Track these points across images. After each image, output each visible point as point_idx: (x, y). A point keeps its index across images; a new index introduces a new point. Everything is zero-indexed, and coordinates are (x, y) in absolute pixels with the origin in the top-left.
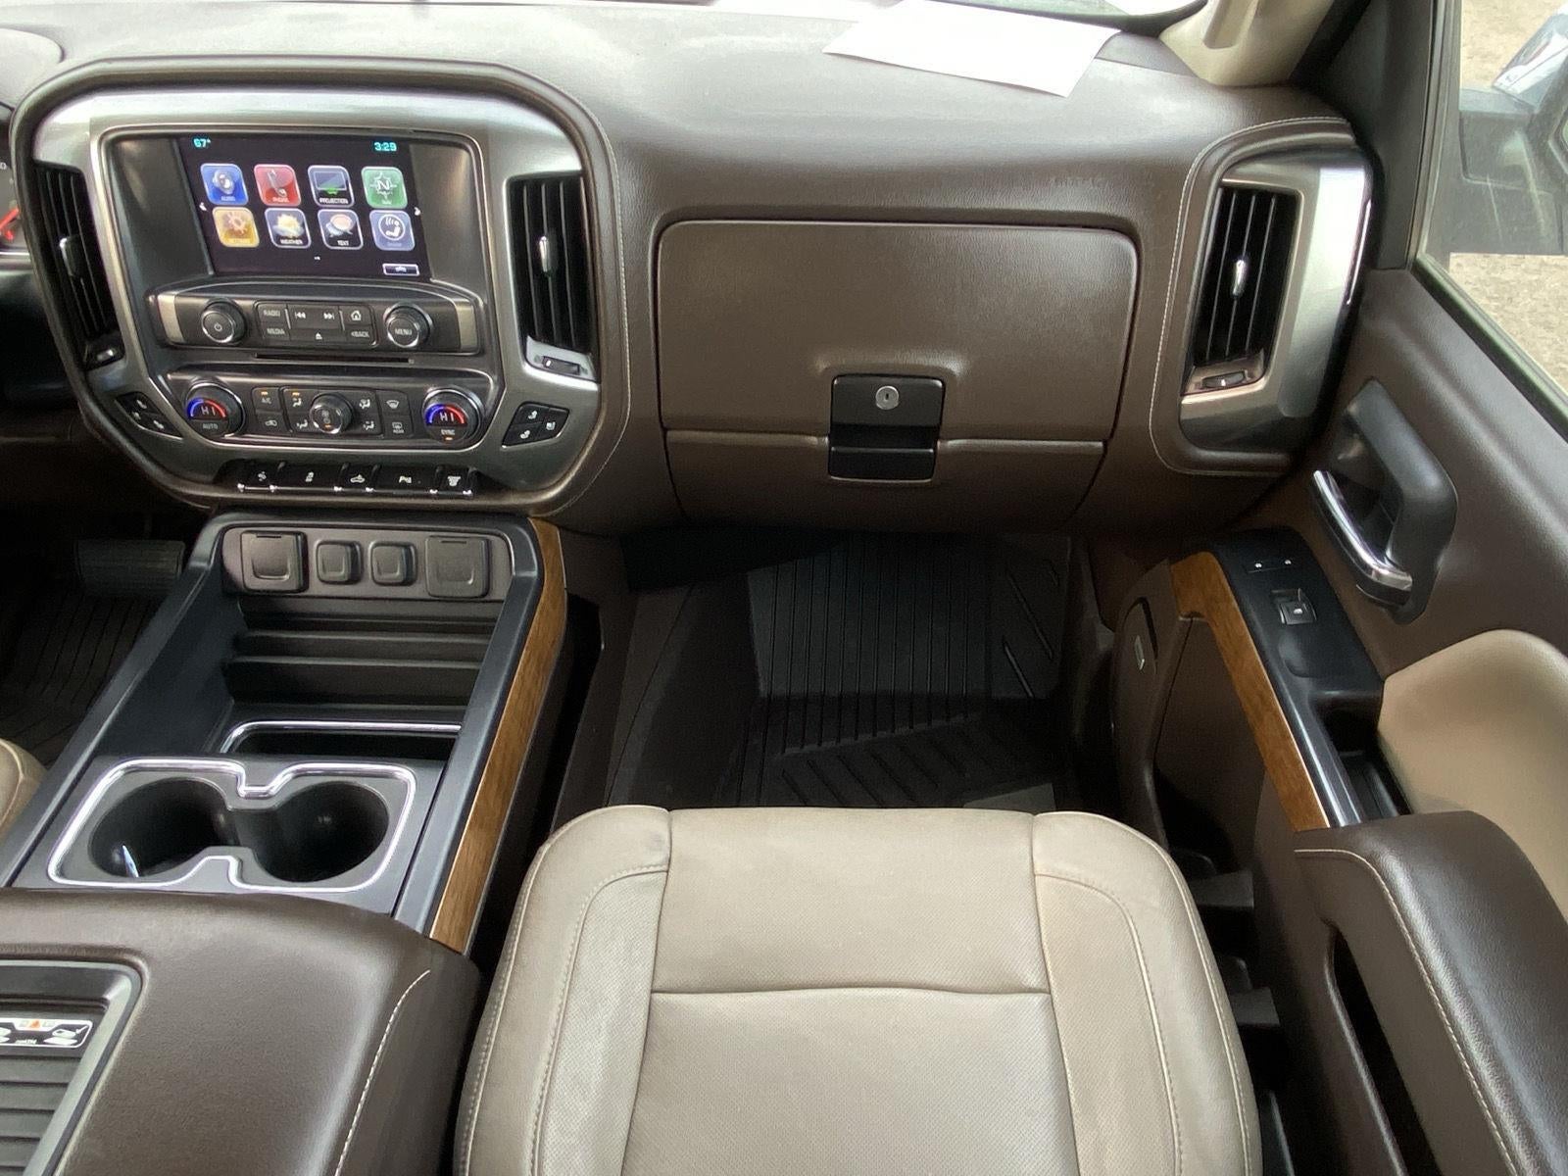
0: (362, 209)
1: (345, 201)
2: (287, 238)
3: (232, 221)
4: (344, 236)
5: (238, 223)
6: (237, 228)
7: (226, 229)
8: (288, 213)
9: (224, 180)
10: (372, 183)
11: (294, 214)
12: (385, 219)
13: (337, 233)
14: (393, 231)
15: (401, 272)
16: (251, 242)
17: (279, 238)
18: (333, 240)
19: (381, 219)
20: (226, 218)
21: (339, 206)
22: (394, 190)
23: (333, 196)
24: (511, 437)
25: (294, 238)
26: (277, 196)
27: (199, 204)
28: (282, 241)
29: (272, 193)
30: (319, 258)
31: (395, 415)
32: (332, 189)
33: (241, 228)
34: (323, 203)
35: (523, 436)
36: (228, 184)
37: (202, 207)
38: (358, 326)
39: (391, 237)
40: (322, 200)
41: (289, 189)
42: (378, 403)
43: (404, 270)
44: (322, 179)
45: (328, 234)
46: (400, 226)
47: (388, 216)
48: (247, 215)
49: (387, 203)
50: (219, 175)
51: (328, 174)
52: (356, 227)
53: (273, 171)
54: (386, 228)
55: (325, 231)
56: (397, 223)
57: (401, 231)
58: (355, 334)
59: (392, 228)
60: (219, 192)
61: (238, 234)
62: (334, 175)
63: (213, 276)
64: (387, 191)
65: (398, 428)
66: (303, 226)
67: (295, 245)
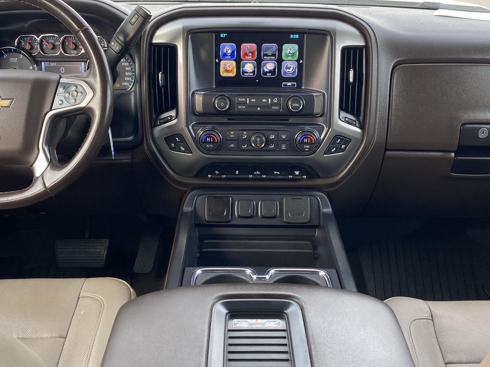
0: (280, 61)
1: (274, 58)
2: (247, 73)
3: (227, 67)
4: (270, 72)
5: (229, 67)
6: (228, 69)
7: (224, 69)
8: (250, 63)
9: (228, 50)
10: (286, 50)
11: (252, 63)
12: (287, 65)
13: (267, 70)
14: (290, 69)
15: (289, 86)
16: (233, 74)
17: (244, 72)
18: (265, 73)
19: (286, 65)
20: (225, 65)
21: (271, 60)
22: (294, 53)
23: (270, 56)
24: (328, 151)
25: (250, 73)
26: (248, 56)
27: (216, 59)
28: (245, 74)
29: (246, 54)
30: (258, 81)
31: (284, 141)
32: (270, 53)
33: (230, 69)
34: (265, 59)
35: (332, 150)
36: (230, 51)
37: (217, 61)
38: (275, 105)
39: (288, 71)
40: (265, 57)
41: (253, 53)
42: (277, 136)
43: (291, 85)
44: (267, 49)
45: (264, 71)
46: (293, 67)
47: (289, 64)
48: (234, 63)
49: (290, 58)
50: (228, 48)
51: (270, 48)
52: (276, 67)
53: (248, 47)
54: (287, 68)
55: (263, 70)
56: (292, 66)
57: (293, 70)
58: (274, 108)
59: (289, 68)
60: (225, 55)
61: (228, 71)
62: (272, 47)
63: (215, 88)
64: (291, 53)
65: (284, 147)
66: (255, 68)
67: (250, 75)
